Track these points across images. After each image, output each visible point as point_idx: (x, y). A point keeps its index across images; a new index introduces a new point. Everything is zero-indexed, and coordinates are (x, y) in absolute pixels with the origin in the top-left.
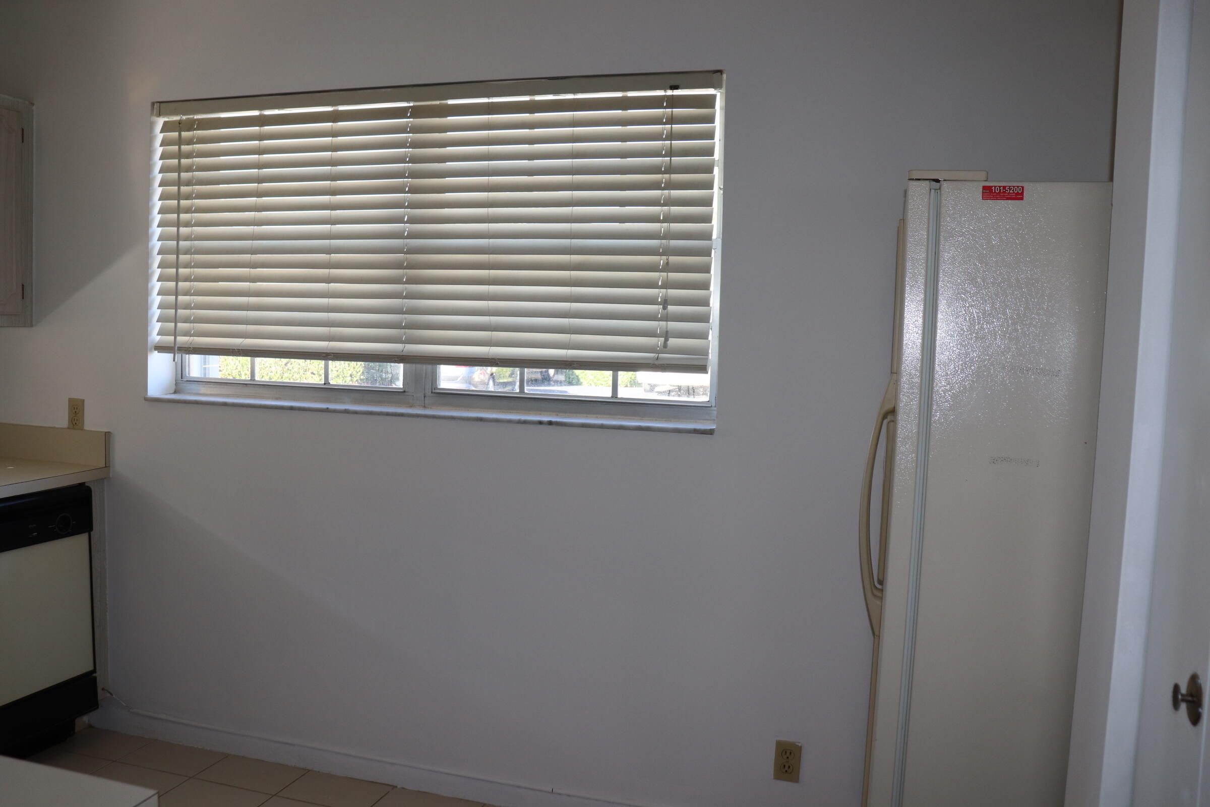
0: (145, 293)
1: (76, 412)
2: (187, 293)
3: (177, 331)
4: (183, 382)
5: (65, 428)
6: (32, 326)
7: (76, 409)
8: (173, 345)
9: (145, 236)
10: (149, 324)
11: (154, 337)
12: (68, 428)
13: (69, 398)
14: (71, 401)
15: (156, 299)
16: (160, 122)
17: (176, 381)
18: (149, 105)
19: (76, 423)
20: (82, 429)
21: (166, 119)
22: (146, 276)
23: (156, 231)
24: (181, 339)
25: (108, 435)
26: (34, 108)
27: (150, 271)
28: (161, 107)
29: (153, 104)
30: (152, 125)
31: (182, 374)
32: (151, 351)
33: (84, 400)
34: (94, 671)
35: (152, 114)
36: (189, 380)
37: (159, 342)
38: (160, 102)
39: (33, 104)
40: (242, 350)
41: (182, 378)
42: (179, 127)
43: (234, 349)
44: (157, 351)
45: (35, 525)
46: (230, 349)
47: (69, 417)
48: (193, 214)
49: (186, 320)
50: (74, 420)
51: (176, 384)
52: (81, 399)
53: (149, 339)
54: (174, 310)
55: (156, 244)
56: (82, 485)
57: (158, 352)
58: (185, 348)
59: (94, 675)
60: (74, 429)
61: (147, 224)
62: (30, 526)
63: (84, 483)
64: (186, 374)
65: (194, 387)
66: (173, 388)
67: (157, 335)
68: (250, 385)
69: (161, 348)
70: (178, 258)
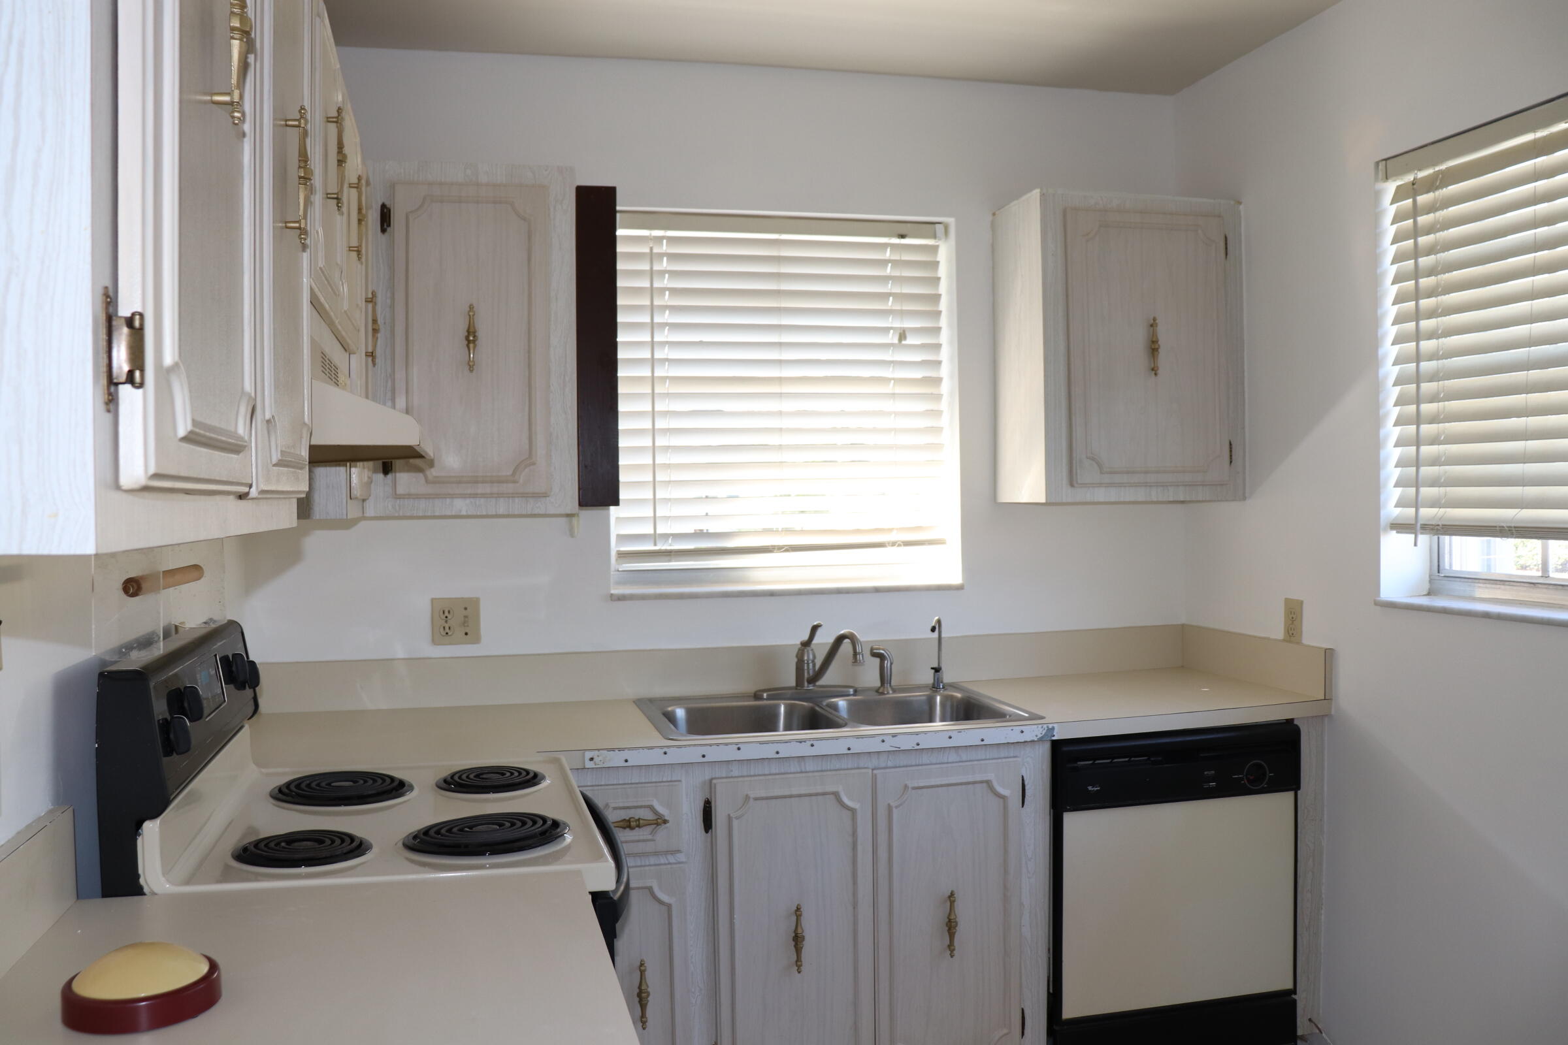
0: (1375, 444)
1: (1293, 618)
2: (1434, 441)
3: (1420, 499)
4: (1440, 578)
5: (1280, 641)
6: (1244, 498)
7: (1293, 614)
8: (1413, 522)
9: (1372, 360)
10: (1381, 490)
11: (1391, 509)
12: (1284, 640)
13: (1286, 599)
14: (1288, 601)
15: (1392, 454)
16: (1391, 187)
17: (1430, 576)
18: (1372, 166)
19: (1293, 634)
20: (1299, 643)
21: (1399, 183)
22: (1377, 421)
23: (1389, 351)
24: (1427, 513)
25: (1329, 655)
26: (1241, 207)
27: (1382, 412)
28: (1388, 166)
29: (1377, 163)
30: (1377, 196)
31: (1439, 566)
32: (1385, 530)
33: (1302, 602)
34: (1294, 991)
35: (1376, 179)
36: (1447, 575)
37: (1396, 518)
38: (1386, 160)
39: (1240, 203)
40: (1515, 527)
41: (1439, 572)
42: (1413, 189)
43: (1503, 527)
44: (1395, 532)
45: (1213, 772)
46: (1496, 527)
47: (1285, 625)
48: (1439, 319)
49: (1434, 482)
50: (1291, 629)
51: (1431, 581)
52: (1297, 600)
53: (1383, 513)
54: (1414, 469)
55: (1390, 371)
56: (1290, 722)
57: (1398, 532)
58: (1432, 525)
59: (1293, 996)
60: (1290, 642)
61: (1374, 343)
62: (1206, 773)
63: (1292, 720)
64: (1444, 566)
65: (1457, 586)
66: (1426, 586)
67: (1396, 506)
68: (1540, 586)
69: (1400, 527)
70: (1418, 388)
